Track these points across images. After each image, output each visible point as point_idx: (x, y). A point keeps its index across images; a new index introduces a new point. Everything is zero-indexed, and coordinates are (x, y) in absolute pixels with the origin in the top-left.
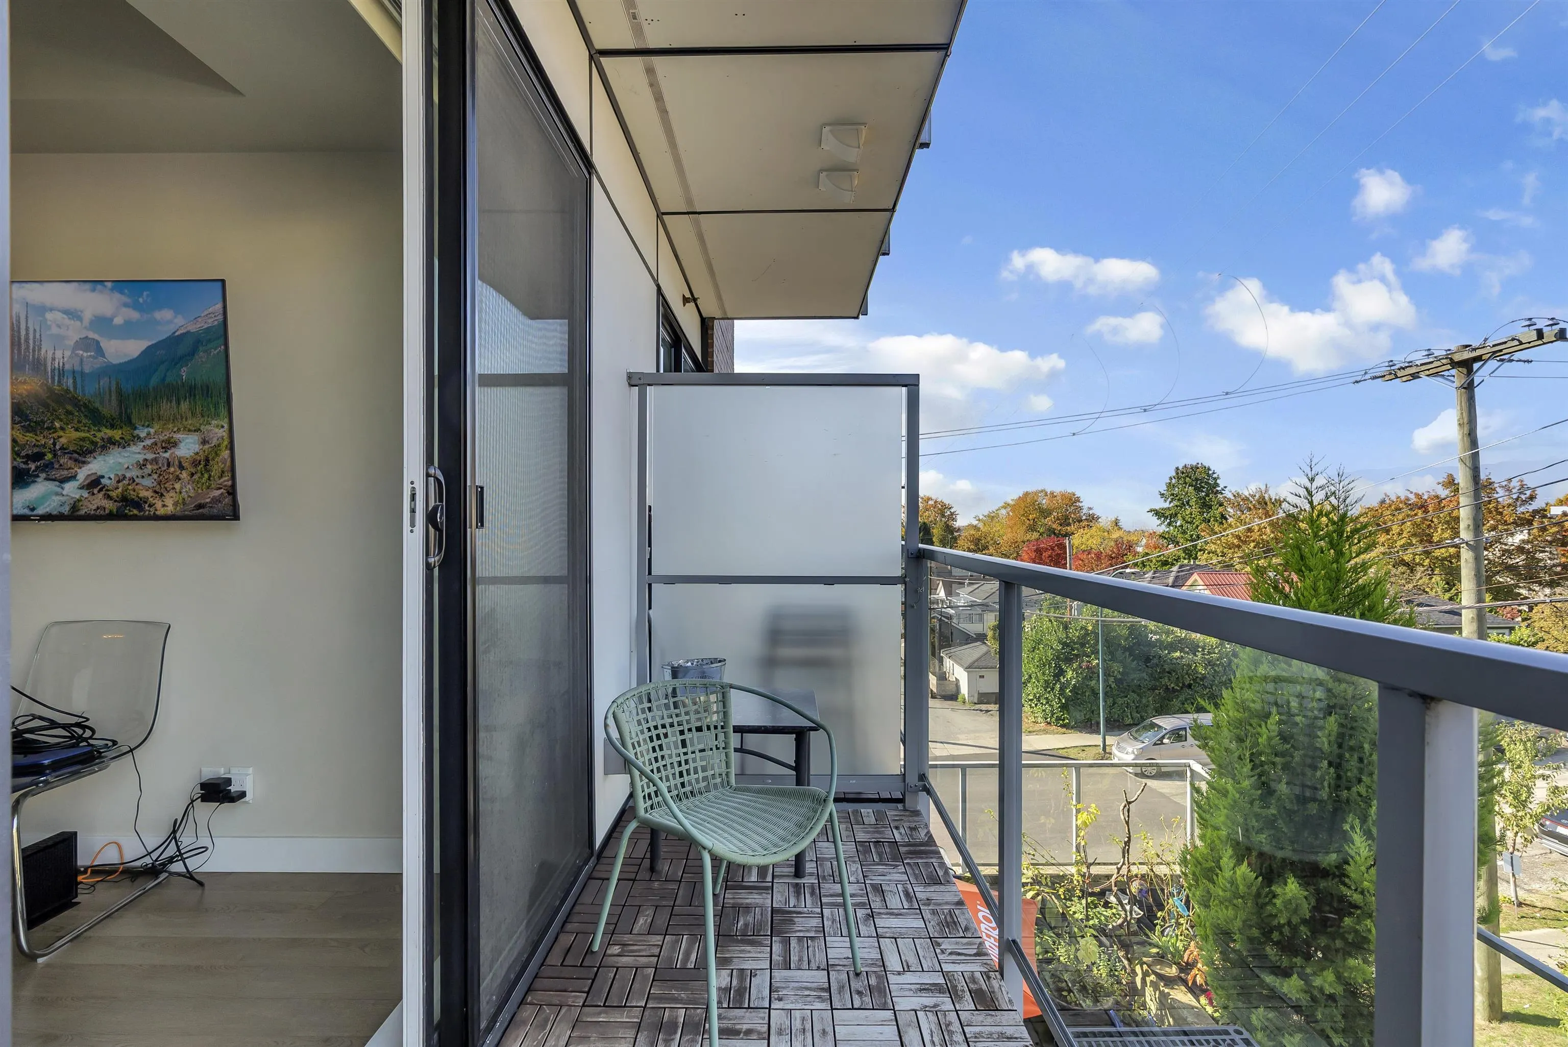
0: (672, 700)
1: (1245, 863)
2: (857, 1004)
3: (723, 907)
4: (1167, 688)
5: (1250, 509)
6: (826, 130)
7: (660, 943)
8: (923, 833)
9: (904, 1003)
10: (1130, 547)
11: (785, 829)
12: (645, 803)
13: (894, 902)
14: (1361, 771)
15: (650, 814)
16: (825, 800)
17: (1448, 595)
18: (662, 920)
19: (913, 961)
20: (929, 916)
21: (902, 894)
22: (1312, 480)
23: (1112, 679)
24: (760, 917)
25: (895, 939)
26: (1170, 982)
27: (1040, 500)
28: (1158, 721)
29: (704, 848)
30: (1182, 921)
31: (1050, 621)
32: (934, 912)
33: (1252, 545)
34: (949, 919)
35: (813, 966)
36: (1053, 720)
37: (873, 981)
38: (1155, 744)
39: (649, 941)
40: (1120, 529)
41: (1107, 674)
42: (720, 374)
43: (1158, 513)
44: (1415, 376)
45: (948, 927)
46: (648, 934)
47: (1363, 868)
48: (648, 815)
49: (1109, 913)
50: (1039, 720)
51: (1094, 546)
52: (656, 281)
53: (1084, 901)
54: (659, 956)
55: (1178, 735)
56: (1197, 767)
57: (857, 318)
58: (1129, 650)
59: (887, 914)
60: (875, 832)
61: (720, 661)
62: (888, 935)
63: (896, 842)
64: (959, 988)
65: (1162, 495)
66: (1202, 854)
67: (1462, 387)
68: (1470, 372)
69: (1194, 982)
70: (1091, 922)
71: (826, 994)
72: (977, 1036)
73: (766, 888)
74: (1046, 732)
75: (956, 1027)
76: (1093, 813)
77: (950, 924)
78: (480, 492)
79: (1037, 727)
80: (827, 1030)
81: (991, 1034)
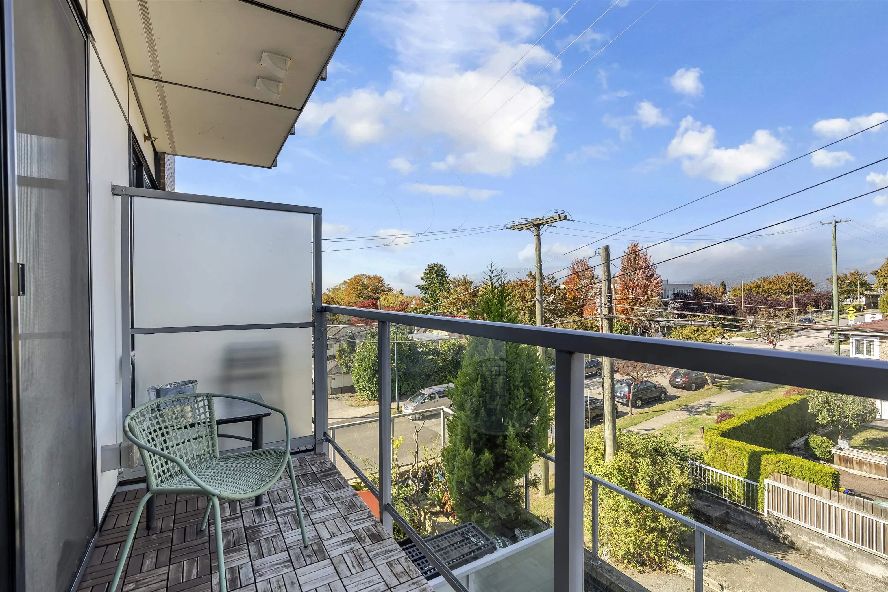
0: (158, 414)
1: (469, 449)
2: (308, 562)
3: (209, 536)
4: (426, 375)
5: (459, 285)
6: (265, 54)
7: (167, 571)
8: (328, 464)
9: (334, 553)
10: (408, 304)
11: (261, 474)
12: (156, 479)
13: (319, 504)
14: (510, 398)
15: (161, 486)
16: (284, 453)
17: (530, 323)
18: (164, 557)
19: (335, 530)
20: (340, 506)
21: (323, 499)
22: (492, 273)
23: (401, 373)
24: (237, 535)
25: (324, 522)
26: (436, 514)
27: (363, 280)
28: (423, 391)
29: (214, 495)
30: (441, 484)
31: (371, 345)
32: (342, 503)
33: (461, 303)
34: (351, 504)
35: (278, 550)
36: (373, 398)
37: (315, 548)
38: (422, 403)
39: (157, 573)
40: (403, 295)
41: (399, 371)
42: (168, 192)
43: (420, 287)
44: (521, 229)
45: (351, 508)
46: (155, 569)
47: (512, 440)
48: (159, 487)
49: (408, 489)
50: (366, 399)
51: (390, 305)
52: (128, 121)
53: (397, 487)
54: (168, 580)
55: (431, 397)
56: (446, 410)
57: (270, 168)
58: (409, 357)
59: (317, 511)
60: (300, 470)
61: (192, 383)
62: (319, 522)
63: (314, 472)
64: (362, 536)
65: (422, 278)
66: (451, 449)
67: (536, 235)
68: (539, 230)
69: (447, 511)
70: (401, 496)
71: (290, 563)
72: (375, 556)
73: (238, 517)
74: (369, 405)
75: (364, 555)
76: (401, 440)
77: (352, 506)
78: (21, 270)
79: (364, 403)
80: (294, 581)
81: (382, 552)
